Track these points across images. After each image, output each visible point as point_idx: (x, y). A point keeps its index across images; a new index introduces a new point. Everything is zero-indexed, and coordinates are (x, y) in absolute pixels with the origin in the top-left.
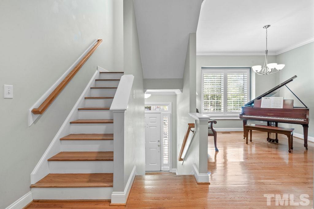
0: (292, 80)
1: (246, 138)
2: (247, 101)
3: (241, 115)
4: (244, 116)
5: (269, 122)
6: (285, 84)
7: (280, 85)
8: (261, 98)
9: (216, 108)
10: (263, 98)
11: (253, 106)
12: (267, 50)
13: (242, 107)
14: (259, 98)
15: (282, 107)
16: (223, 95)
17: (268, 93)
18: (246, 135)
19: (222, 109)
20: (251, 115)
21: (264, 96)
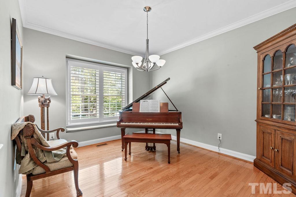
0: (166, 83)
1: (124, 150)
2: (124, 105)
3: (119, 123)
4: (122, 124)
5: (147, 128)
6: (160, 86)
7: (157, 87)
8: (139, 100)
9: (89, 113)
10: (141, 101)
11: (131, 110)
12: (148, 40)
13: (120, 112)
14: (138, 101)
15: (159, 112)
16: (98, 96)
17: (146, 96)
18: (124, 147)
19: (98, 115)
20: (130, 121)
21: (141, 99)
